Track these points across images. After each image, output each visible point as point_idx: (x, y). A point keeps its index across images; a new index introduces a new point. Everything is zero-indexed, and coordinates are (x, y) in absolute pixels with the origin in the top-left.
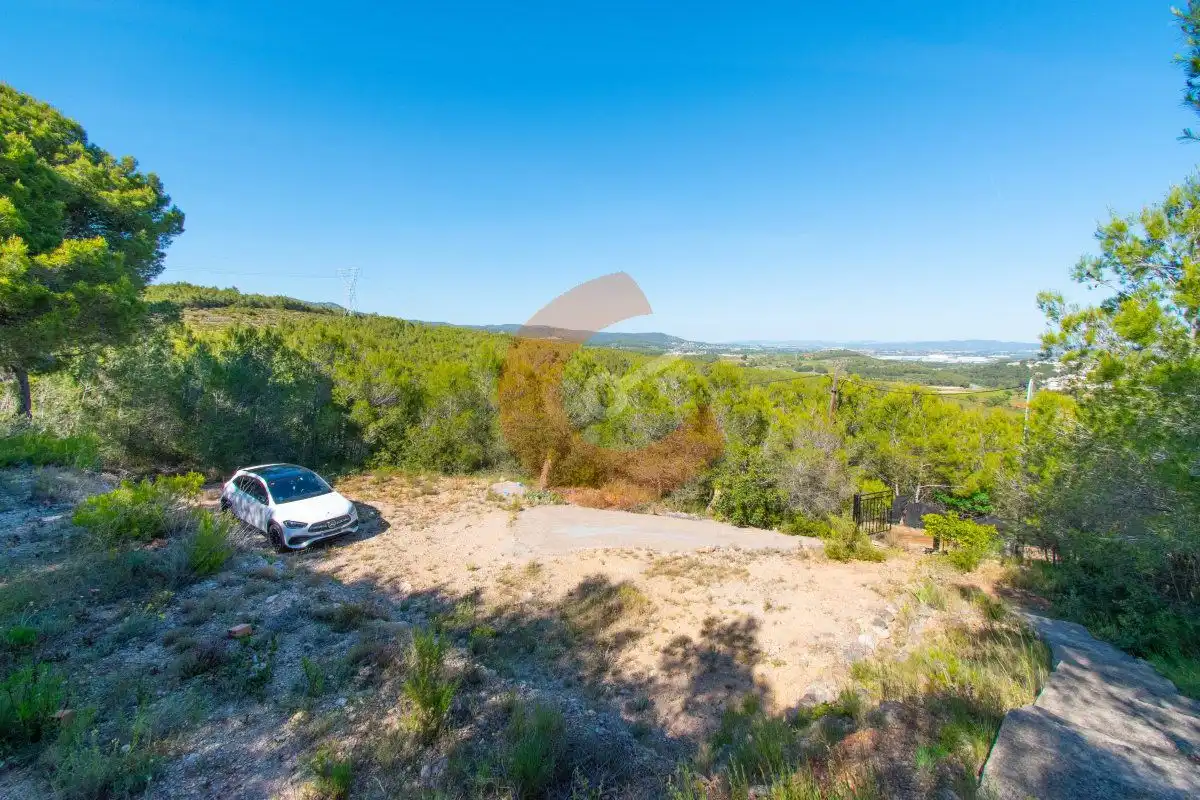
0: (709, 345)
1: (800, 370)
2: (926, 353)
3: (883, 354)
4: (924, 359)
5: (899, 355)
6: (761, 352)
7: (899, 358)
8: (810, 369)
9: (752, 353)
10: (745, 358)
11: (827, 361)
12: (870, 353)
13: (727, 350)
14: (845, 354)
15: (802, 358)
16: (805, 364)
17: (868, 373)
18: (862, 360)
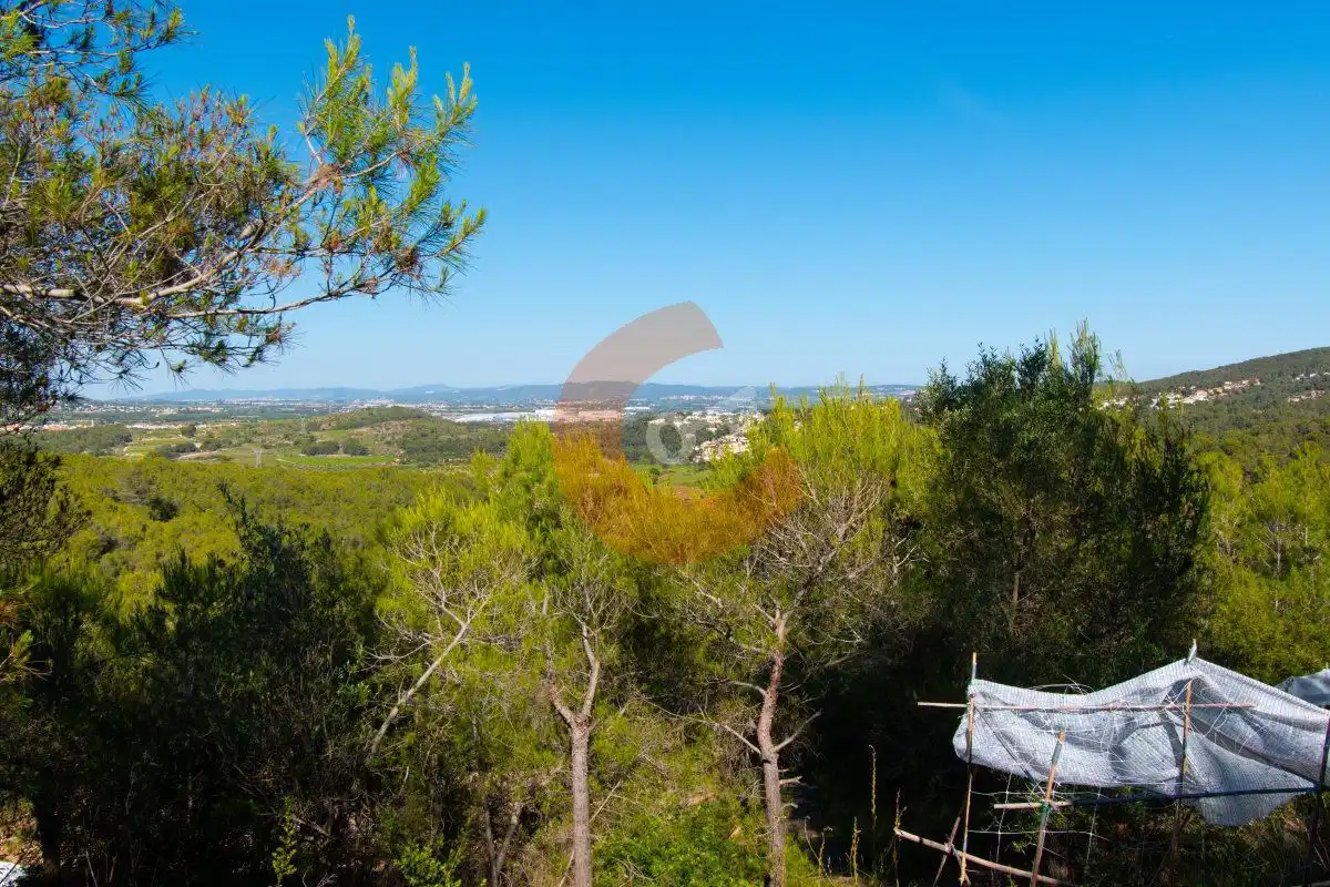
0: (100, 404)
1: (314, 452)
2: (531, 407)
3: (461, 413)
4: (527, 416)
5: (487, 411)
6: (224, 416)
7: (489, 417)
8: (333, 448)
9: (207, 417)
10: (191, 432)
11: (364, 430)
12: (438, 409)
13: (144, 414)
14: (398, 414)
15: (314, 427)
16: (322, 438)
17: (441, 450)
18: (430, 425)
